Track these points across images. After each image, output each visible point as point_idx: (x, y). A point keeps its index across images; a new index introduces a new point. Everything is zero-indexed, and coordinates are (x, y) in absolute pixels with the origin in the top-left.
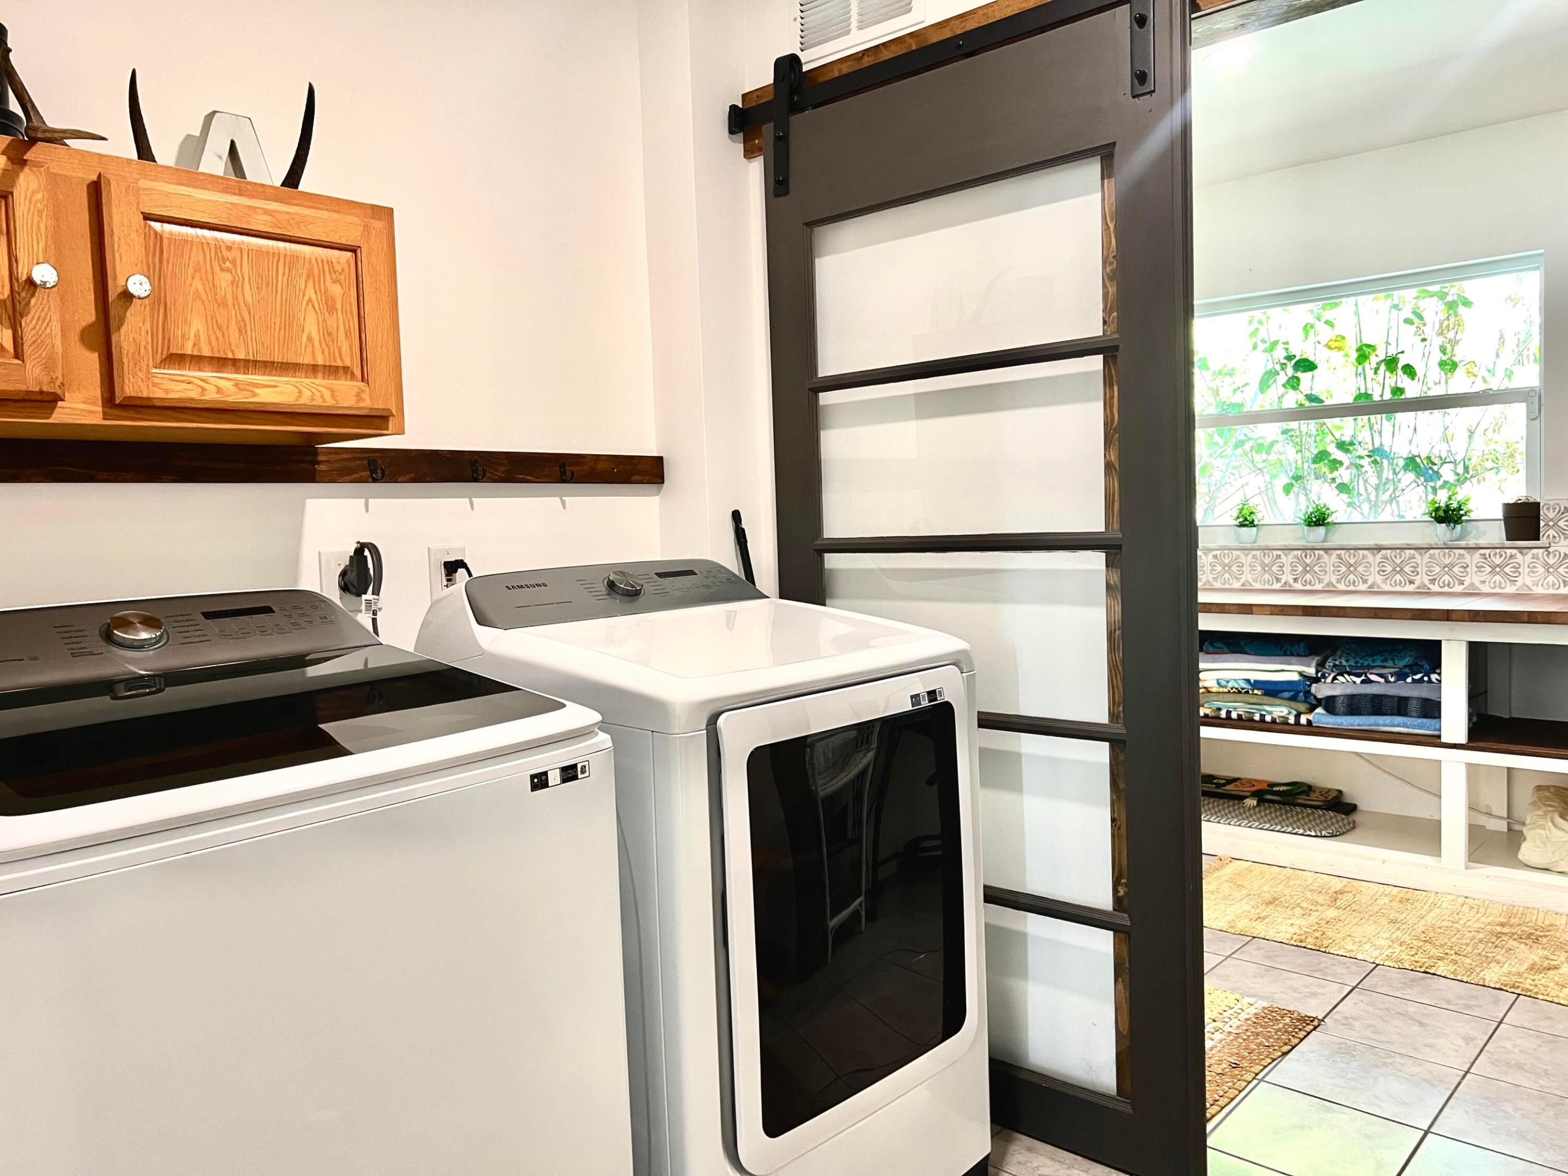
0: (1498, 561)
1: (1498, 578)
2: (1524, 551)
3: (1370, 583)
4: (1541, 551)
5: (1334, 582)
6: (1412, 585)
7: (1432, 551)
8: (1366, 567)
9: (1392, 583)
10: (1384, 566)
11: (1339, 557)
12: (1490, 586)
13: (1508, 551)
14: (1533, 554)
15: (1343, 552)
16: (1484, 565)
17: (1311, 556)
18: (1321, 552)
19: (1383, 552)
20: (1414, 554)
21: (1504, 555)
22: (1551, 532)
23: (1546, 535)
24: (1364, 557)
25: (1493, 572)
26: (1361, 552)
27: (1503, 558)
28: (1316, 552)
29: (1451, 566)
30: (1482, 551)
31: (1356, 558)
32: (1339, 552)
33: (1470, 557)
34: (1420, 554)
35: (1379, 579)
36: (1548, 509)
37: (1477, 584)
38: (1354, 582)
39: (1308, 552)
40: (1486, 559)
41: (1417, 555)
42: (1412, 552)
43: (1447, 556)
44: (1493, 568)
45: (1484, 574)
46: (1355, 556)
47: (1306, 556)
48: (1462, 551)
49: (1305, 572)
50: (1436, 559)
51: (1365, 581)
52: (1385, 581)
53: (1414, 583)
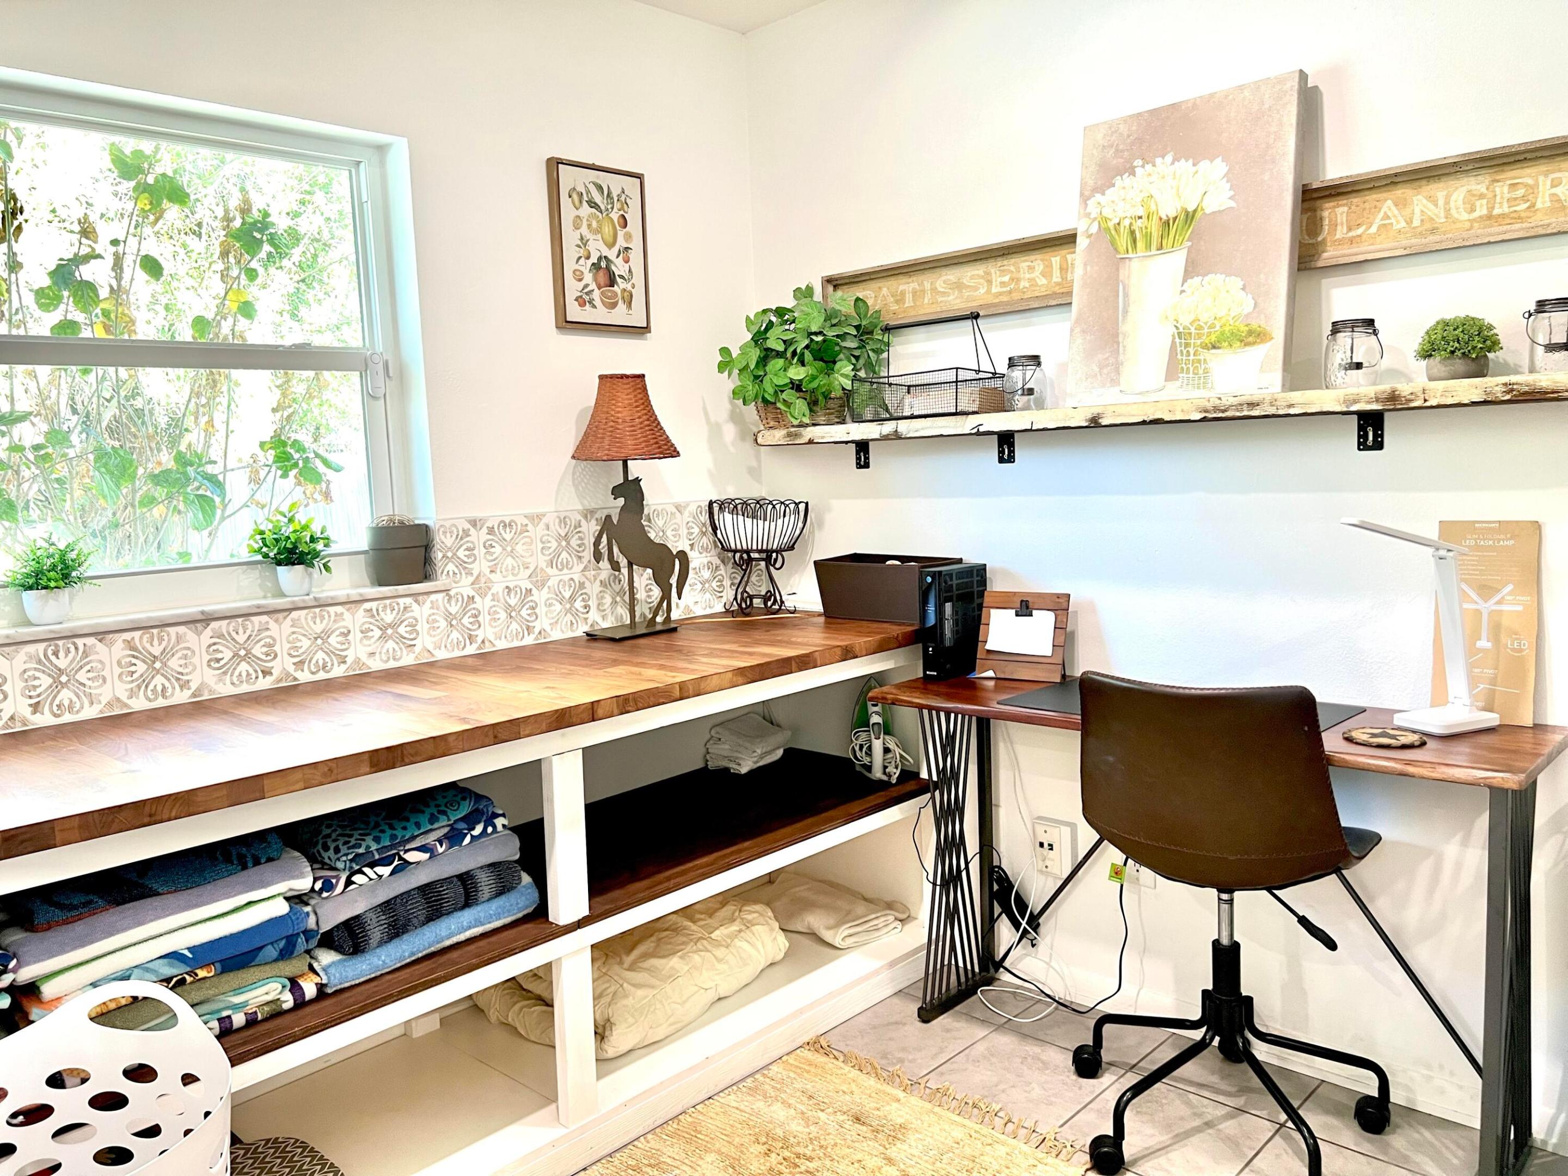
0: (389, 617)
1: (391, 644)
2: (420, 598)
3: (194, 686)
4: (440, 596)
5: (124, 697)
6: (268, 677)
7: (295, 614)
8: (185, 657)
9: (235, 679)
10: (217, 651)
11: (130, 645)
12: (381, 660)
13: (401, 601)
14: (432, 602)
15: (137, 634)
16: (372, 627)
17: (68, 651)
18: (91, 641)
19: (214, 625)
20: (267, 622)
21: (396, 607)
22: (451, 567)
23: (445, 572)
24: (179, 639)
25: (384, 637)
26: (172, 630)
27: (395, 612)
28: (80, 642)
29: (324, 636)
30: (367, 605)
31: (164, 644)
32: (127, 635)
33: (351, 617)
34: (276, 621)
35: (210, 677)
36: (445, 533)
37: (364, 658)
38: (164, 689)
39: (60, 643)
40: (373, 616)
41: (272, 625)
42: (264, 618)
43: (318, 620)
44: (383, 629)
45: (373, 640)
46: (161, 640)
47: (56, 654)
48: (339, 609)
49: (58, 685)
50: (303, 628)
51: (184, 685)
52: (220, 680)
53: (271, 674)
